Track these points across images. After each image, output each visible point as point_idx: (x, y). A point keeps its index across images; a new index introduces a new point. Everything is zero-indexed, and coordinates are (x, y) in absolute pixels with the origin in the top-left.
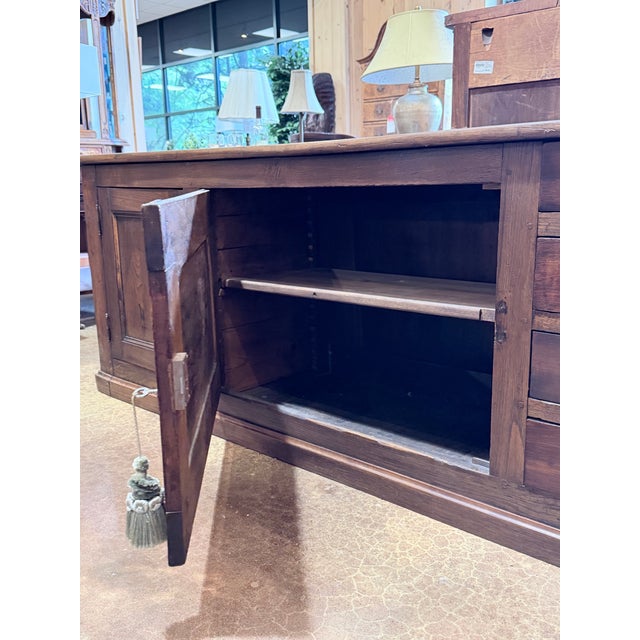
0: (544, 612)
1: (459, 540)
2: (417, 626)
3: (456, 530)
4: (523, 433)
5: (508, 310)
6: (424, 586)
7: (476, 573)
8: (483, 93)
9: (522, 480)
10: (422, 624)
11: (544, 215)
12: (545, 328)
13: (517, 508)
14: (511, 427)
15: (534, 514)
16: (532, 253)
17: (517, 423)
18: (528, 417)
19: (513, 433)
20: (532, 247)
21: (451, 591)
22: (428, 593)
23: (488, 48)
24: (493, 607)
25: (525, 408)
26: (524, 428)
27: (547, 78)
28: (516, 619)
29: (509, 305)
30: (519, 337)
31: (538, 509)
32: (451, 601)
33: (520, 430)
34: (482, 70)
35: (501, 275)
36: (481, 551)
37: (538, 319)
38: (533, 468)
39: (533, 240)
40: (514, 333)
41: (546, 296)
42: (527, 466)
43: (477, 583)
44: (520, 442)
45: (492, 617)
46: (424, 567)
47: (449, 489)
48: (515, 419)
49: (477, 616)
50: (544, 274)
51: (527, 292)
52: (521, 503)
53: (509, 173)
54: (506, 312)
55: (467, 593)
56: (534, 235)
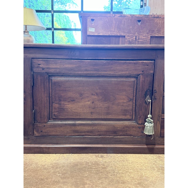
4: (160, 123)
5: (157, 92)
8: (91, 37)
9: (160, 135)
13: (158, 143)
14: (157, 122)
17: (159, 121)
18: (162, 119)
19: (157, 124)
23: (93, 24)
25: (161, 117)
26: (160, 122)
27: (110, 35)
29: (157, 90)
30: (160, 98)
34: (91, 31)
40: (159, 98)
42: (161, 132)
44: (159, 125)
51: (162, 87)
54: (156, 93)
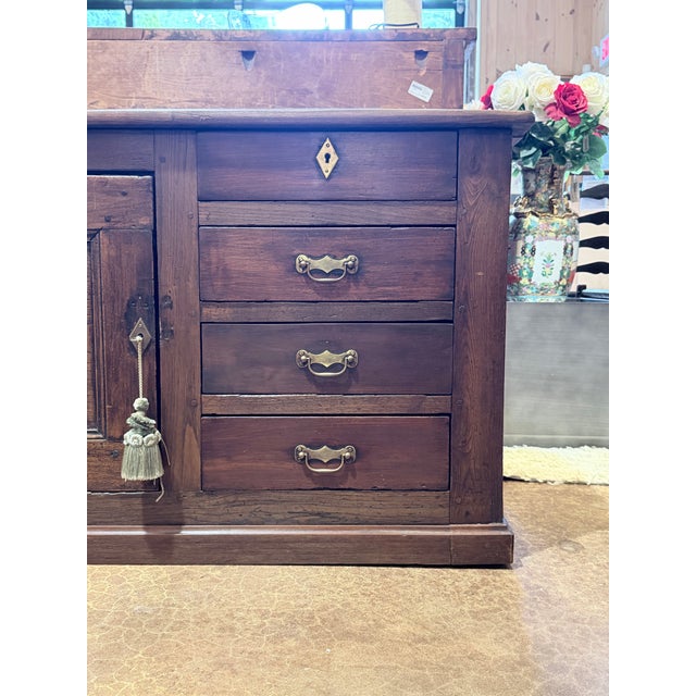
0: (253, 602)
1: (136, 574)
2: (132, 656)
3: (127, 566)
4: (198, 433)
5: (174, 305)
6: (120, 621)
7: (169, 594)
9: (199, 485)
10: (136, 653)
11: (204, 204)
12: (214, 319)
13: (196, 519)
14: (184, 431)
15: (215, 519)
16: (195, 243)
17: (191, 425)
18: (203, 415)
19: (186, 437)
20: (194, 236)
21: (151, 616)
22: (127, 624)
24: (203, 614)
25: (199, 407)
26: (198, 428)
28: (231, 616)
29: (174, 297)
30: (188, 332)
31: (220, 512)
32: (157, 623)
33: (195, 431)
35: (163, 269)
36: (165, 575)
37: (205, 311)
38: (211, 468)
39: (195, 229)
40: (183, 328)
41: (213, 285)
42: (204, 468)
43: (174, 601)
44: (195, 443)
45: (207, 622)
46: (110, 606)
47: (112, 523)
48: (189, 421)
49: (191, 625)
50: (209, 264)
51: (192, 284)
52: (200, 512)
53: (163, 160)
54: (171, 307)
55: (170, 612)
56: (195, 224)
